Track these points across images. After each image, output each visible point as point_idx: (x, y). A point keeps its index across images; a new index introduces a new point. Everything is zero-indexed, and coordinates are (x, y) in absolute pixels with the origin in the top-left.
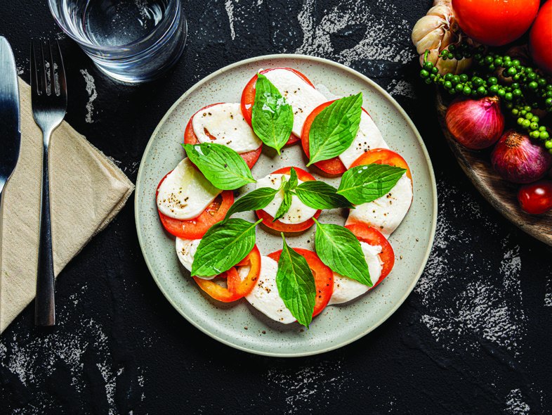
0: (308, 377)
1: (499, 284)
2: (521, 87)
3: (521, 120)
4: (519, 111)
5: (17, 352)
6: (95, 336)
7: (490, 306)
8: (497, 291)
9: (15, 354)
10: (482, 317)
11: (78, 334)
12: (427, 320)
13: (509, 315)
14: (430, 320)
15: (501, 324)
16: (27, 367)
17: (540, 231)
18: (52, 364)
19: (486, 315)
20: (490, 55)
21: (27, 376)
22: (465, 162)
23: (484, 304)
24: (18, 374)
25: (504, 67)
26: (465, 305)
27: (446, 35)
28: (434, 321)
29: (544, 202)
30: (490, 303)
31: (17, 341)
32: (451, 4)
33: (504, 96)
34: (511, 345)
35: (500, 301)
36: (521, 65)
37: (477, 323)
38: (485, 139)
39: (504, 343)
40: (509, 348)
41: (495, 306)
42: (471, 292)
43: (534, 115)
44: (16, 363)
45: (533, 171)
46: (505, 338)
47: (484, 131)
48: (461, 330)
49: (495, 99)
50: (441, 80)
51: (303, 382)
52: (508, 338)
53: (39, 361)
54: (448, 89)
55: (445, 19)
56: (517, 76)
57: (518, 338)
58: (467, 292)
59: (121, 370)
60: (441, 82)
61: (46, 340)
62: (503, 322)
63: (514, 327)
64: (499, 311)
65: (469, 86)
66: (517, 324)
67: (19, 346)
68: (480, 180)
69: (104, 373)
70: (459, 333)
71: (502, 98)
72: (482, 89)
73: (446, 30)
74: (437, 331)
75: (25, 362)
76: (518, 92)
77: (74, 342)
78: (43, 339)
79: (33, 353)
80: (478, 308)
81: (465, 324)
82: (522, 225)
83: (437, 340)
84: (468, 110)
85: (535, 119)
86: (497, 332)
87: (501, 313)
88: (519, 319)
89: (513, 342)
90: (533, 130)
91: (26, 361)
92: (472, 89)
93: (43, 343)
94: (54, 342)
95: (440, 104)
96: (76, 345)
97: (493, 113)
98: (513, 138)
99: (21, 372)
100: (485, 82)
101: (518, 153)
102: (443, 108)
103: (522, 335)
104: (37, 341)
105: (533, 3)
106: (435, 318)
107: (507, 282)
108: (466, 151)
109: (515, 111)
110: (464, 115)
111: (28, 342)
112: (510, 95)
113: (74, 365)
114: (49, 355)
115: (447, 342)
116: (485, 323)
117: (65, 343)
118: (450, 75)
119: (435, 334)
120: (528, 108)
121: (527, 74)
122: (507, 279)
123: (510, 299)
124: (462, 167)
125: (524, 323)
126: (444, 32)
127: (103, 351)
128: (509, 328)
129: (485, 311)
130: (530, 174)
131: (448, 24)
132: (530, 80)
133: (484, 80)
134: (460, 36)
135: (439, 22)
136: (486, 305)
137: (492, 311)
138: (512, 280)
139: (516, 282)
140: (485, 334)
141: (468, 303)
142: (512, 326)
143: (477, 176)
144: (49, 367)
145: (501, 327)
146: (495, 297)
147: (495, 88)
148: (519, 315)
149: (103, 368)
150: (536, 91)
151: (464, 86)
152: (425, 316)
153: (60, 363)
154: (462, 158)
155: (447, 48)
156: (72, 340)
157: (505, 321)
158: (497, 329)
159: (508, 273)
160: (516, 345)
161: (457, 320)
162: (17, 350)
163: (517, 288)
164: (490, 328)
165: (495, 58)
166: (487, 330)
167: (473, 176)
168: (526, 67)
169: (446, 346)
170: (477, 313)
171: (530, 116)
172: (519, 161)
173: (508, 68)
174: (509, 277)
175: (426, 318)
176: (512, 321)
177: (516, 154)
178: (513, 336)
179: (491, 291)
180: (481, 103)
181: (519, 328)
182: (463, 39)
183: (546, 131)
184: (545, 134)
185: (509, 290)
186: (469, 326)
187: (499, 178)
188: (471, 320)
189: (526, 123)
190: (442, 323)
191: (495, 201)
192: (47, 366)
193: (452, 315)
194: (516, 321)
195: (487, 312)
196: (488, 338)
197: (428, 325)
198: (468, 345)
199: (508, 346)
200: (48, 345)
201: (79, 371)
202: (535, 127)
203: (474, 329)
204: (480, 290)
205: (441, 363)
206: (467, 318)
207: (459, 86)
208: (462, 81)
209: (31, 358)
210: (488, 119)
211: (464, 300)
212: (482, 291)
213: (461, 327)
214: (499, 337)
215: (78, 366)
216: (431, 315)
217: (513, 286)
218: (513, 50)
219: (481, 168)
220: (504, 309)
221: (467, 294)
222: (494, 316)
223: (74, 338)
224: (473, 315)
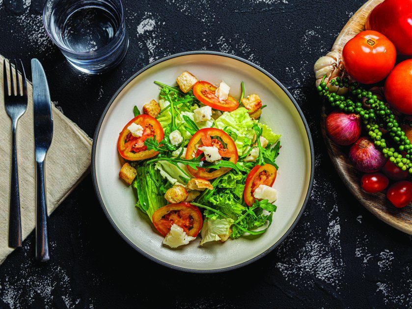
0: (202, 305)
1: (326, 243)
2: (375, 113)
3: (371, 133)
4: (371, 127)
5: (9, 289)
6: (61, 278)
7: (320, 257)
8: (325, 247)
9: (7, 290)
10: (315, 264)
11: (49, 277)
12: (280, 266)
13: (333, 263)
14: (282, 266)
15: (327, 269)
16: (15, 299)
17: (371, 205)
18: (32, 296)
19: (318, 263)
20: (360, 89)
21: (15, 305)
22: (332, 152)
23: (317, 255)
24: (9, 304)
25: (367, 98)
26: (304, 256)
27: (335, 70)
28: (284, 267)
29: (376, 186)
30: (321, 255)
31: (8, 281)
32: (342, 52)
33: (363, 116)
34: (334, 282)
35: (327, 253)
36: (377, 99)
37: (312, 268)
38: (347, 140)
39: (330, 281)
40: (333, 284)
41: (324, 257)
42: (308, 248)
43: (380, 131)
44: (8, 296)
45: (372, 166)
46: (330, 278)
47: (347, 134)
48: (302, 272)
49: (358, 116)
50: (328, 95)
51: (199, 307)
52: (332, 278)
53: (23, 295)
54: (331, 102)
55: (336, 60)
56: (374, 105)
57: (338, 278)
58: (305, 248)
59: (78, 300)
60: (328, 97)
61: (28, 281)
62: (329, 267)
63: (336, 271)
64: (326, 260)
65: (344, 104)
66: (339, 269)
67: (10, 285)
68: (339, 165)
69: (67, 303)
70: (301, 275)
71: (362, 116)
72: (351, 108)
73: (336, 68)
74: (286, 273)
75: (13, 295)
76: (372, 115)
77: (47, 281)
78: (26, 280)
79: (19, 289)
80: (313, 258)
81: (305, 269)
82: (360, 199)
83: (287, 279)
84: (339, 119)
85: (380, 133)
86: (325, 274)
87: (328, 261)
88: (339, 265)
89: (335, 280)
90: (377, 140)
91: (15, 294)
92: (345, 106)
93: (27, 282)
94: (33, 281)
95: (324, 112)
96: (48, 284)
97: (355, 125)
98: (364, 142)
99: (11, 302)
100: (354, 104)
101: (365, 152)
102: (325, 115)
103: (341, 275)
104: (22, 281)
105: (391, 62)
106: (285, 265)
107: (332, 241)
108: (334, 145)
109: (369, 126)
110: (337, 122)
111: (16, 282)
112: (367, 116)
113: (47, 297)
114: (30, 291)
115: (293, 280)
116: (317, 268)
117: (41, 283)
118: (334, 94)
119: (285, 275)
120: (377, 126)
121: (380, 105)
122: (332, 239)
123: (333, 252)
124: (330, 155)
125: (343, 268)
126: (334, 68)
127: (66, 288)
128: (333, 271)
129: (317, 260)
130: (370, 166)
131: (338, 64)
132: (381, 109)
133: (354, 102)
134: (343, 73)
135: (333, 62)
136: (318, 256)
137: (322, 260)
138: (335, 239)
139: (337, 241)
140: (318, 275)
141: (306, 255)
142: (335, 270)
143: (338, 163)
144: (30, 298)
145: (328, 271)
146: (324, 250)
147: (359, 109)
148: (339, 262)
149: (66, 299)
150: (384, 116)
151: (341, 103)
152: (279, 263)
153: (37, 295)
154: (331, 150)
155: (335, 79)
156: (45, 280)
157: (330, 267)
158: (325, 272)
159: (332, 235)
160: (337, 282)
161: (299, 266)
162: (8, 287)
163: (338, 245)
164: (320, 271)
165: (362, 91)
166: (319, 272)
167: (336, 162)
168: (380, 101)
169: (292, 283)
170: (312, 261)
171: (377, 131)
172: (365, 158)
173: (369, 99)
174: (333, 238)
175: (279, 265)
176: (335, 267)
177: (364, 153)
178: (335, 276)
179: (321, 247)
180: (349, 117)
181: (339, 271)
182: (345, 75)
183: (385, 142)
184: (384, 144)
185: (333, 246)
186: (307, 270)
187: (351, 166)
188: (308, 266)
189: (374, 135)
190: (290, 268)
191: (346, 181)
192: (28, 298)
193: (296, 263)
194: (337, 266)
195: (318, 261)
196: (320, 278)
197: (281, 270)
198: (306, 283)
199: (333, 283)
200: (30, 283)
201: (50, 302)
202: (379, 139)
203: (310, 272)
204: (314, 246)
205: (289, 295)
206: (306, 264)
207: (338, 102)
208: (340, 100)
209: (18, 292)
210: (351, 127)
211: (304, 253)
212: (316, 247)
213: (302, 271)
214: (327, 277)
215: (49, 298)
216: (283, 263)
217: (335, 244)
218: (374, 88)
219: (341, 158)
220: (329, 259)
221: (306, 249)
222: (323, 263)
223: (47, 279)
224: (310, 263)
